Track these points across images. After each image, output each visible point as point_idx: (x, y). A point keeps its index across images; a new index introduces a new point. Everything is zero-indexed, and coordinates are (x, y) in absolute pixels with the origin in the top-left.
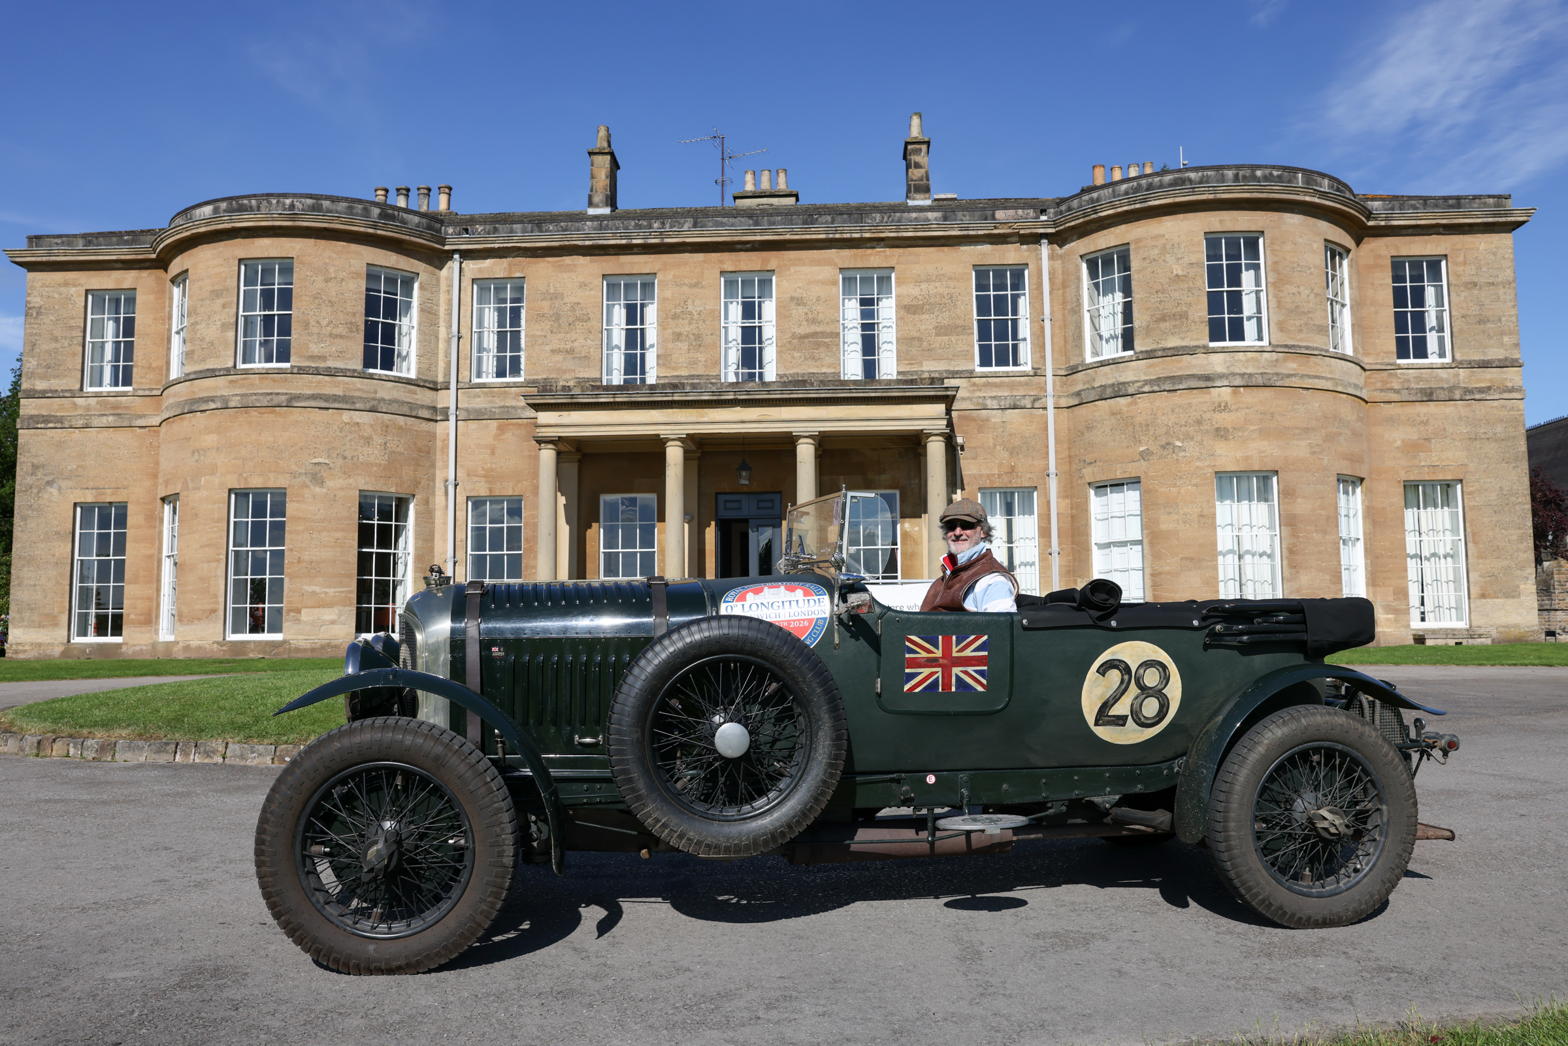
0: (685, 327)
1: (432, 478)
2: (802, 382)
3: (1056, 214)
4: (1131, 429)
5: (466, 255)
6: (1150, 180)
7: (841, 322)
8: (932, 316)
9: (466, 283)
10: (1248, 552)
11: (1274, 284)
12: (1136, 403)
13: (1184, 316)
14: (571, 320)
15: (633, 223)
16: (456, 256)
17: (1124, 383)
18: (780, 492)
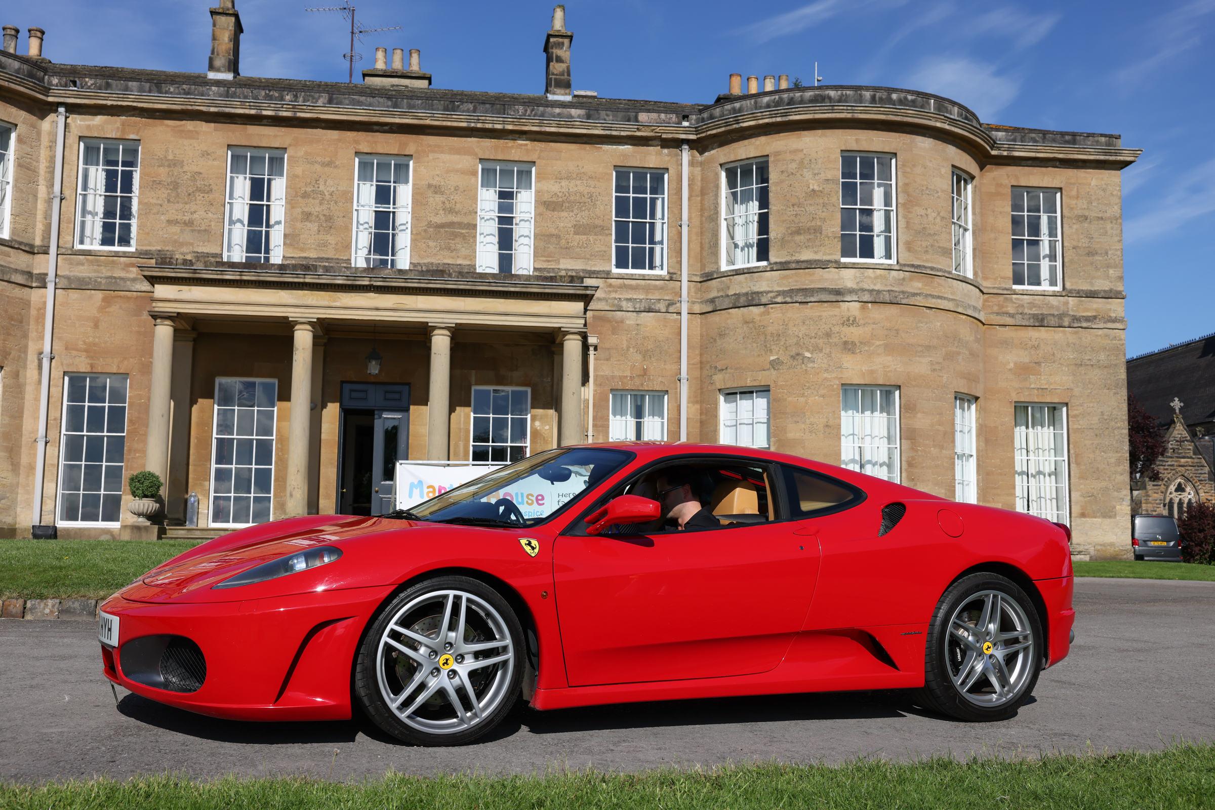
0: (315, 207)
1: (24, 349)
2: (440, 272)
3: (698, 121)
4: (762, 338)
5: (72, 109)
6: (792, 95)
7: (479, 213)
8: (571, 214)
9: (72, 139)
10: (869, 462)
11: (904, 205)
12: (768, 313)
13: (818, 230)
14: (191, 190)
15: (263, 93)
16: (62, 110)
17: (758, 293)
18: (409, 384)
